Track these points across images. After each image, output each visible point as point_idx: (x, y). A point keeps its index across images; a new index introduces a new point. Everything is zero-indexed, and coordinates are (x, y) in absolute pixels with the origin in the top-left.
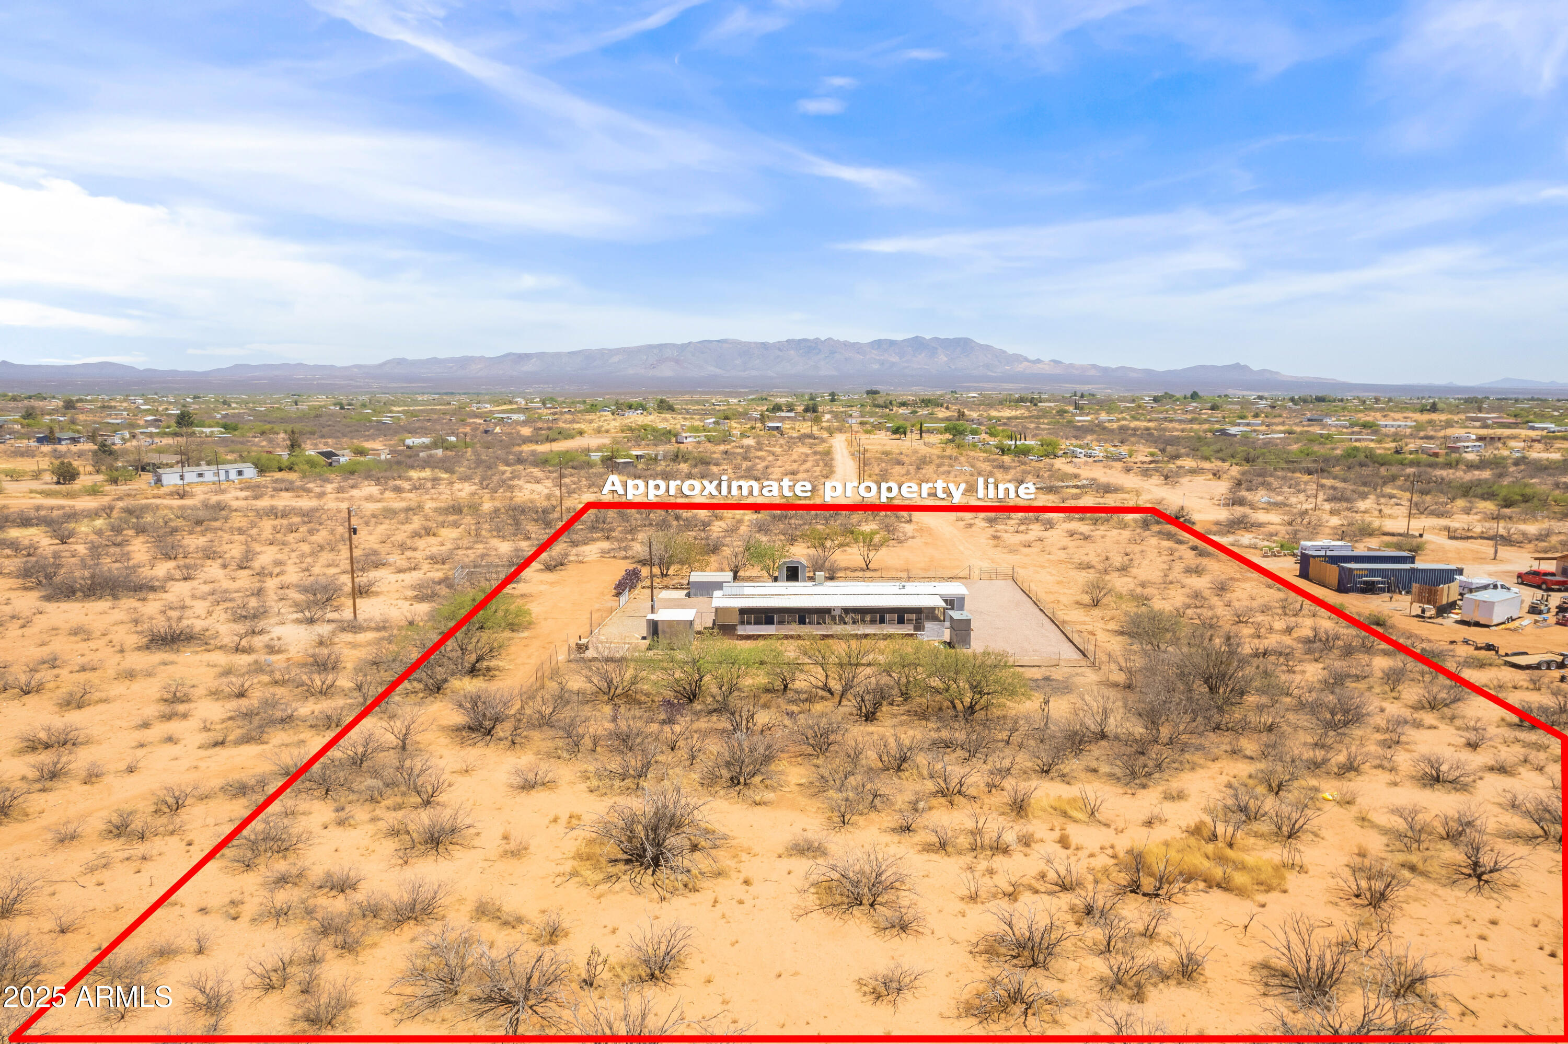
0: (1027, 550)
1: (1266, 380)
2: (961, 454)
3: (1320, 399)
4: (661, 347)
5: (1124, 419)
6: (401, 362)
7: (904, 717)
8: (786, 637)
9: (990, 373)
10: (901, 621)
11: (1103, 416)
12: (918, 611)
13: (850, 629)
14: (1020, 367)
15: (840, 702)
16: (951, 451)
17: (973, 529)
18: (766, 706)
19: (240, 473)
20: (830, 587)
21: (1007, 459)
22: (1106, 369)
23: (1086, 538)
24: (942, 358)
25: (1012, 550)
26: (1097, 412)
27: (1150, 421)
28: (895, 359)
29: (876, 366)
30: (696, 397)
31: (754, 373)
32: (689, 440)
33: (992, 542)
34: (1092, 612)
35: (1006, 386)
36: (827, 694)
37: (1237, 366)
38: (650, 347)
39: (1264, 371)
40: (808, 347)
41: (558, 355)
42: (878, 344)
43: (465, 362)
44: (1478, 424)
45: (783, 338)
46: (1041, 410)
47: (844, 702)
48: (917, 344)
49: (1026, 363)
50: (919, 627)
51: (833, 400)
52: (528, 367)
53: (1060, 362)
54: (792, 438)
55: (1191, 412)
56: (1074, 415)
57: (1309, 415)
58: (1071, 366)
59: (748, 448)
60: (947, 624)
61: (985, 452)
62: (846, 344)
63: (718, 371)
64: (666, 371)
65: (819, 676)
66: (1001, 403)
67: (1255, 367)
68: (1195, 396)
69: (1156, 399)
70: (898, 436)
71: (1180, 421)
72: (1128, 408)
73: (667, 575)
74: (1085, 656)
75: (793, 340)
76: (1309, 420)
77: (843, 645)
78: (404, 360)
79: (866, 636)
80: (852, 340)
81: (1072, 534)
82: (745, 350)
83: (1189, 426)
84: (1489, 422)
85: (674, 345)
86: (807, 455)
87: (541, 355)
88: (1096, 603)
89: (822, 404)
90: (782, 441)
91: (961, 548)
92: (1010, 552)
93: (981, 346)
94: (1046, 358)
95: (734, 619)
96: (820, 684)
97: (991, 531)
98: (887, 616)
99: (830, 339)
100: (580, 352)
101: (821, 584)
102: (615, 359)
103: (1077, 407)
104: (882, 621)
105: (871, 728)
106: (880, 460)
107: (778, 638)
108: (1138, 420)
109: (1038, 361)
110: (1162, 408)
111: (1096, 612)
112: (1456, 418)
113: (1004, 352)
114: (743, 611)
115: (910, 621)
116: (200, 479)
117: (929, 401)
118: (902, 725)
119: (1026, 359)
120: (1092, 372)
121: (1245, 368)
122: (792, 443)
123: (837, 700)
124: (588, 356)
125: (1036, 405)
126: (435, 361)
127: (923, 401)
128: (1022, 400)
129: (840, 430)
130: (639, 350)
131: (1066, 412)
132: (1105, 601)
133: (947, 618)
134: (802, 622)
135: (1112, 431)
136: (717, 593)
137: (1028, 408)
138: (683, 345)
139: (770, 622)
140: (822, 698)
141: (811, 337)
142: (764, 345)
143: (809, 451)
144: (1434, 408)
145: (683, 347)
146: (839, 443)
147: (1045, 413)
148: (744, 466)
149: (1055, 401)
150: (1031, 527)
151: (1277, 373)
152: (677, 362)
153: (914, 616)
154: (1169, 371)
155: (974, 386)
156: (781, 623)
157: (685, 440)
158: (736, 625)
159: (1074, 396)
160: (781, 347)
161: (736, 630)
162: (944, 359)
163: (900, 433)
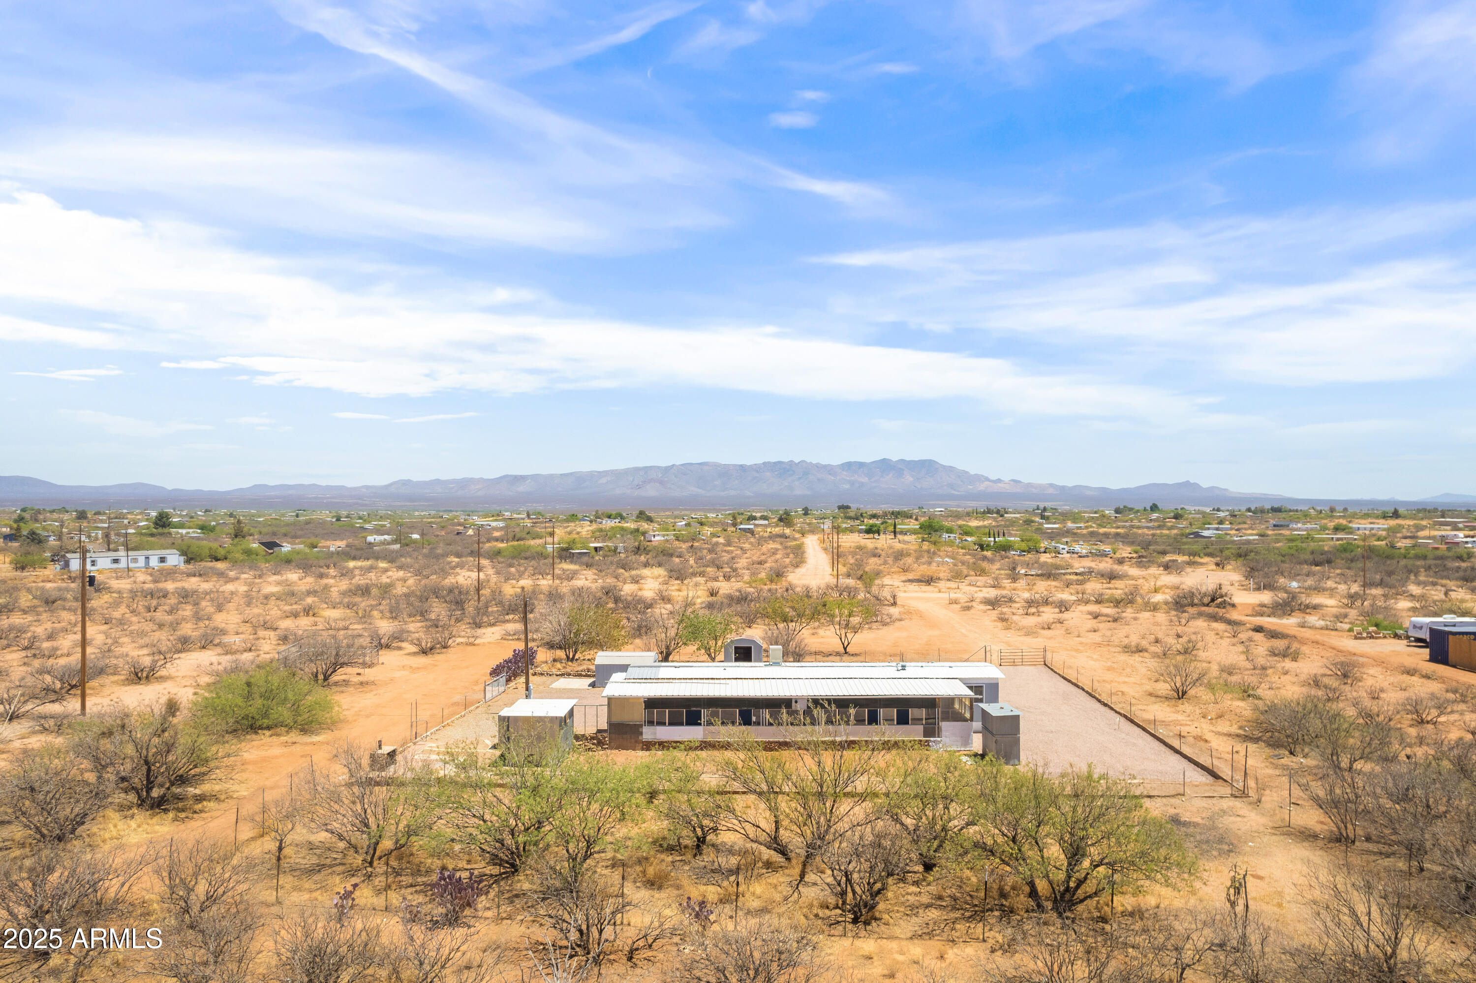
0: (1046, 632)
1: (1217, 498)
2: (939, 550)
3: (1276, 510)
4: (646, 469)
5: (1091, 527)
6: (406, 483)
7: (933, 914)
8: (705, 745)
9: (953, 492)
10: (903, 720)
11: (1070, 525)
12: (929, 703)
13: (820, 733)
14: (982, 487)
15: (802, 875)
16: (926, 546)
17: (972, 611)
18: (654, 883)
19: (162, 560)
20: (791, 669)
21: (988, 554)
22: (1063, 487)
23: (1115, 620)
24: (908, 478)
25: (1030, 632)
26: (1063, 522)
27: (1118, 528)
28: (865, 480)
29: (847, 486)
30: (676, 513)
31: (733, 493)
32: (657, 538)
33: (1000, 624)
34: (1181, 707)
36: (777, 858)
37: (1187, 484)
38: (637, 470)
39: (1212, 488)
40: (782, 469)
41: (551, 477)
42: (848, 466)
43: (465, 483)
44: (1449, 528)
45: (759, 461)
46: (1008, 520)
47: (810, 877)
48: (885, 465)
49: (987, 483)
50: (931, 731)
51: (806, 514)
52: (522, 488)
53: (1019, 482)
54: (762, 537)
55: (1154, 520)
56: (1042, 524)
57: (1272, 522)
58: (1029, 485)
59: (717, 544)
60: (977, 725)
61: (962, 548)
62: (819, 467)
63: (700, 491)
64: (651, 491)
65: (763, 824)
66: (968, 514)
67: (1205, 484)
68: (1154, 508)
69: (1117, 511)
70: (871, 536)
71: (1148, 528)
72: (1093, 518)
73: (572, 660)
74: (1216, 776)
75: (769, 463)
76: (1275, 526)
77: (809, 760)
78: (409, 481)
79: (851, 744)
80: (825, 463)
81: (1096, 616)
82: (725, 472)
83: (1158, 532)
84: (1461, 525)
85: (659, 467)
86: (777, 550)
87: (535, 477)
88: (1181, 695)
89: (796, 517)
90: (752, 540)
91: (963, 631)
92: (1027, 634)
93: (944, 467)
94: (1007, 478)
95: (639, 714)
96: (763, 837)
97: (994, 614)
98: (881, 712)
99: (803, 461)
100: (571, 474)
101: (777, 664)
102: (604, 480)
103: (1043, 517)
104: (873, 719)
105: (868, 945)
106: (854, 554)
107: (690, 747)
108: (1105, 527)
109: (999, 481)
110: (1127, 518)
111: (1186, 706)
112: (1424, 523)
113: (966, 472)
114: (652, 703)
115: (917, 721)
116: (115, 566)
117: (899, 513)
118: (930, 935)
119: (987, 479)
120: (1050, 491)
121: (1195, 486)
122: (761, 541)
123: (797, 871)
124: (579, 478)
125: (1002, 516)
126: (437, 482)
127: (893, 513)
128: (989, 511)
129: (813, 532)
130: (626, 472)
131: (1033, 522)
132: (1192, 692)
133: (977, 715)
134: (746, 720)
135: (1084, 535)
136: (617, 677)
137: (995, 519)
138: (666, 468)
139: (693, 720)
140: (768, 865)
141: (786, 460)
142: (742, 467)
143: (779, 546)
144: (1396, 515)
145: (667, 469)
146: (811, 543)
147: (1013, 523)
148: (708, 557)
149: (1019, 513)
150: (1042, 609)
151: (1226, 490)
152: (661, 482)
153: (923, 713)
154: (1124, 490)
155: (940, 503)
156: (709, 723)
157: (653, 539)
158: (641, 726)
159: (1038, 509)
160: (758, 469)
161: (641, 733)
162: (911, 479)
163: (874, 532)
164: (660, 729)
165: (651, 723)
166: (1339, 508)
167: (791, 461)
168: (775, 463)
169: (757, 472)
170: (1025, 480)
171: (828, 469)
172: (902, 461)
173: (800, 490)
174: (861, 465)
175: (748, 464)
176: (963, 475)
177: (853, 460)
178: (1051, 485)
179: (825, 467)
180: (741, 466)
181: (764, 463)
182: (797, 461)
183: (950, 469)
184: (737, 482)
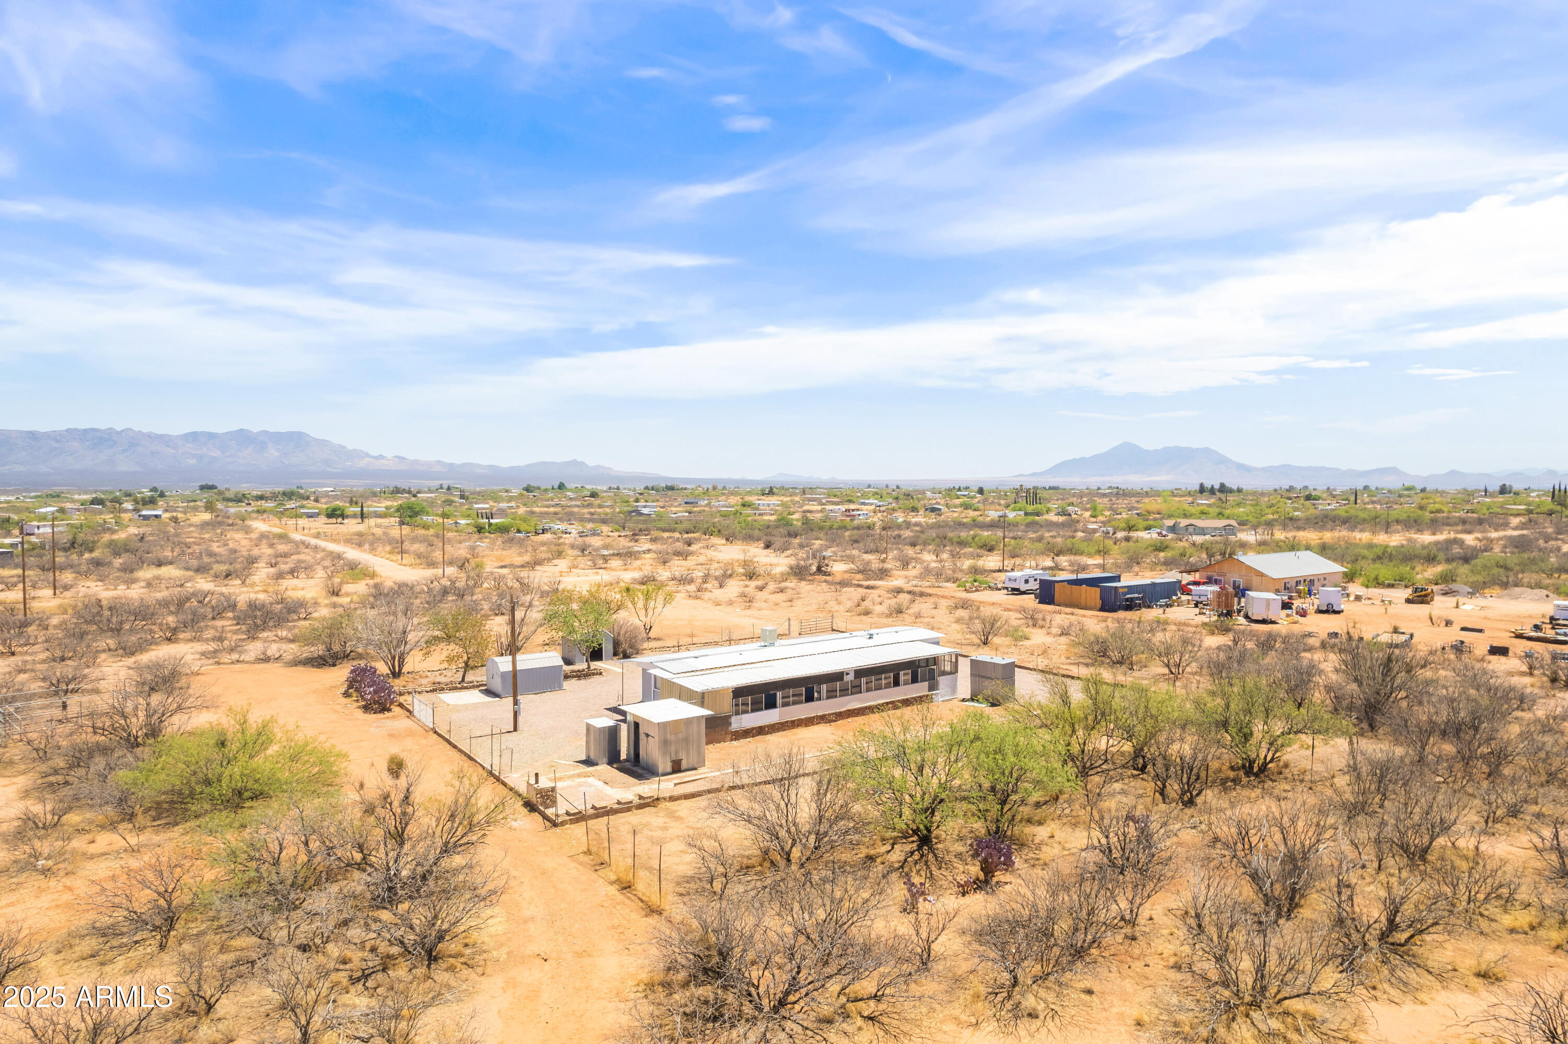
1: (605, 475)
9: (328, 469)
14: (362, 463)
22: (451, 465)
24: (273, 453)
28: (217, 454)
29: (192, 462)
31: (19, 468)
35: (354, 482)
37: (574, 463)
42: (193, 437)
48: (243, 437)
49: (367, 459)
53: (403, 459)
58: (415, 462)
62: (151, 437)
67: (591, 463)
68: (563, 487)
69: (527, 490)
75: (76, 430)
80: (159, 432)
88: (984, 641)
93: (316, 440)
94: (388, 454)
95: (727, 707)
99: (127, 429)
109: (381, 457)
114: (739, 692)
119: (368, 455)
121: (582, 464)
134: (810, 697)
139: (770, 703)
142: (33, 436)
144: (771, 492)
151: (609, 468)
154: (512, 468)
155: (325, 481)
156: (785, 705)
157: (36, 531)
158: (730, 717)
159: (441, 488)
160: (58, 437)
161: (730, 724)
162: (276, 454)
163: (337, 516)
164: (745, 716)
165: (737, 713)
166: (720, 487)
167: (111, 429)
168: (85, 430)
169: (58, 441)
170: (411, 457)
171: (165, 440)
172: (265, 432)
173: (125, 465)
174: (211, 436)
175: (43, 430)
176: (340, 451)
177: (199, 430)
178: (439, 462)
179: (161, 437)
180: (31, 432)
181: (67, 430)
182: (119, 429)
183: (323, 443)
184: (24, 453)
